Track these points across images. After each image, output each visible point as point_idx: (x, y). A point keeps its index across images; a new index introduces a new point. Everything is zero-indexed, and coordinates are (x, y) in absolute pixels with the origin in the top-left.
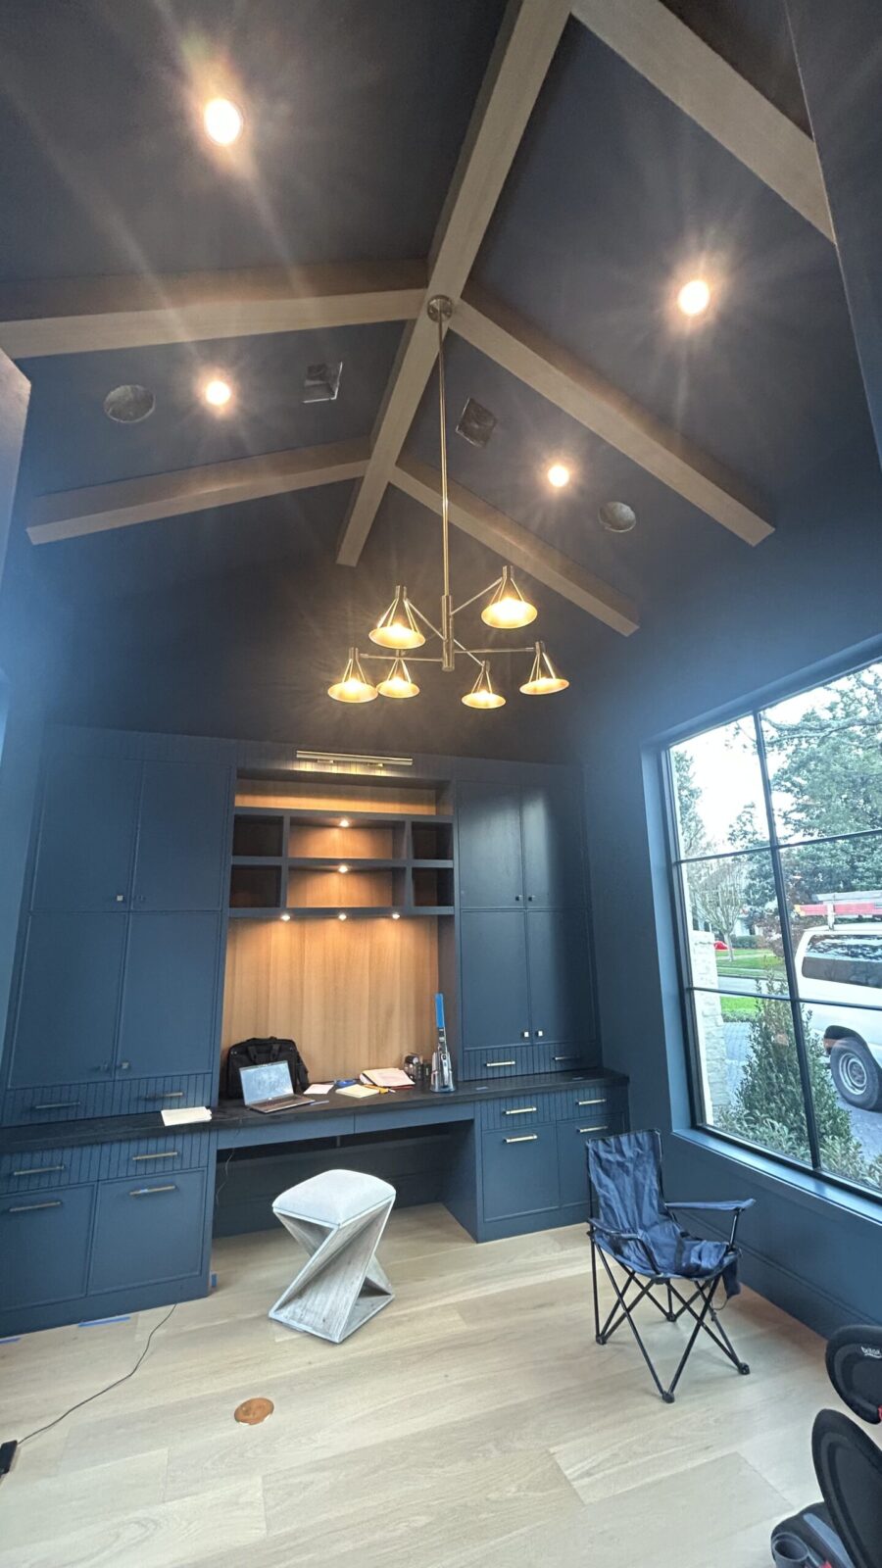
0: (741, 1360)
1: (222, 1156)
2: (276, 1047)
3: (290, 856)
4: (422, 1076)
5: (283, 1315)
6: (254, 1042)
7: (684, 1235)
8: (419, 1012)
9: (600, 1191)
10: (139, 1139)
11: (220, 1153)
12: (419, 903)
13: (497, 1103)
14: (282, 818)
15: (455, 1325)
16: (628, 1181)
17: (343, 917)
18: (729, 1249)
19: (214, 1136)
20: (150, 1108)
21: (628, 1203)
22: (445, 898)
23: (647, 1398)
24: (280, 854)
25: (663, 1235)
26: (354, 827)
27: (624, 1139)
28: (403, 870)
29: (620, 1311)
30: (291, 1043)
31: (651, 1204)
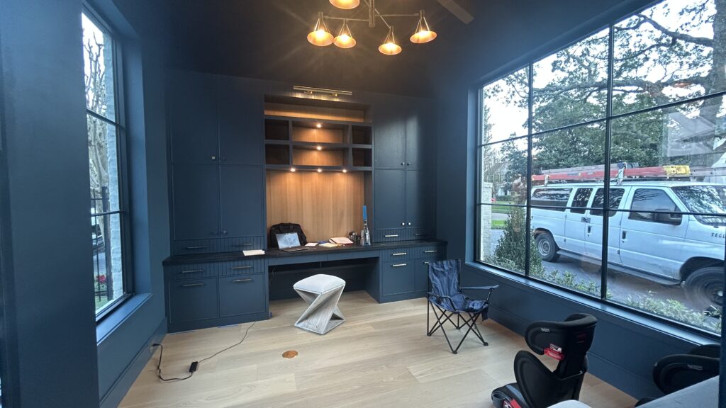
0: (485, 341)
1: (271, 268)
2: (291, 227)
3: (293, 140)
4: (357, 240)
5: (300, 325)
6: (282, 224)
7: (467, 299)
8: (355, 214)
9: (433, 282)
10: (234, 261)
11: (269, 267)
12: (355, 165)
13: (389, 251)
14: (288, 122)
15: (372, 330)
16: (445, 279)
17: (320, 170)
18: (486, 303)
19: (266, 261)
20: (237, 249)
21: (444, 287)
22: (367, 162)
23: (447, 353)
24: (288, 140)
25: (458, 299)
26: (324, 128)
27: (445, 262)
28: (348, 149)
29: (438, 324)
30: (298, 225)
31: (454, 287)
